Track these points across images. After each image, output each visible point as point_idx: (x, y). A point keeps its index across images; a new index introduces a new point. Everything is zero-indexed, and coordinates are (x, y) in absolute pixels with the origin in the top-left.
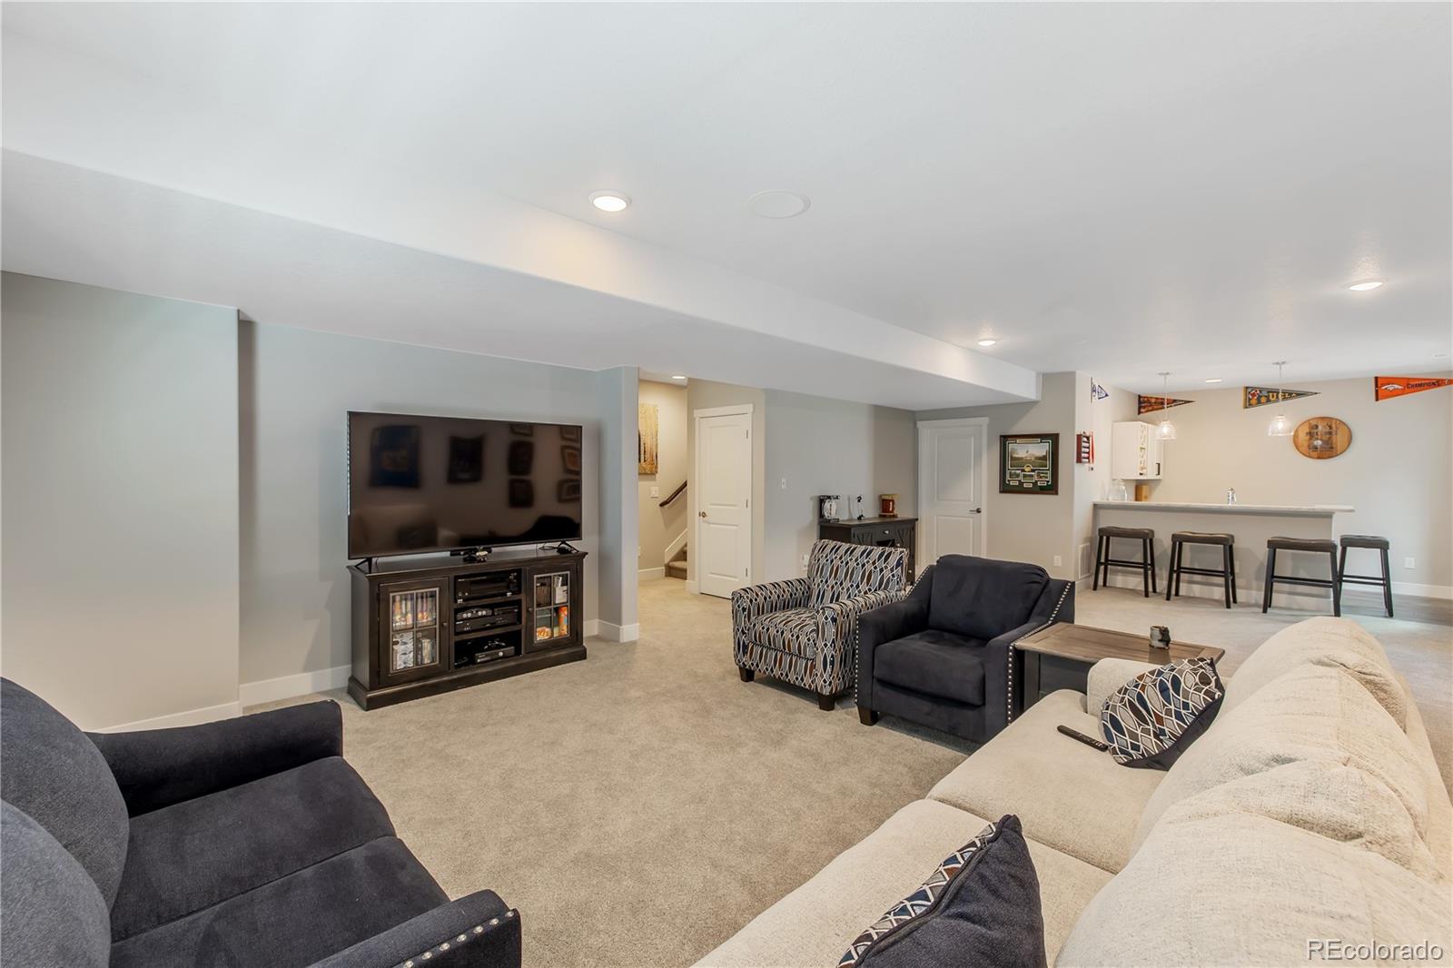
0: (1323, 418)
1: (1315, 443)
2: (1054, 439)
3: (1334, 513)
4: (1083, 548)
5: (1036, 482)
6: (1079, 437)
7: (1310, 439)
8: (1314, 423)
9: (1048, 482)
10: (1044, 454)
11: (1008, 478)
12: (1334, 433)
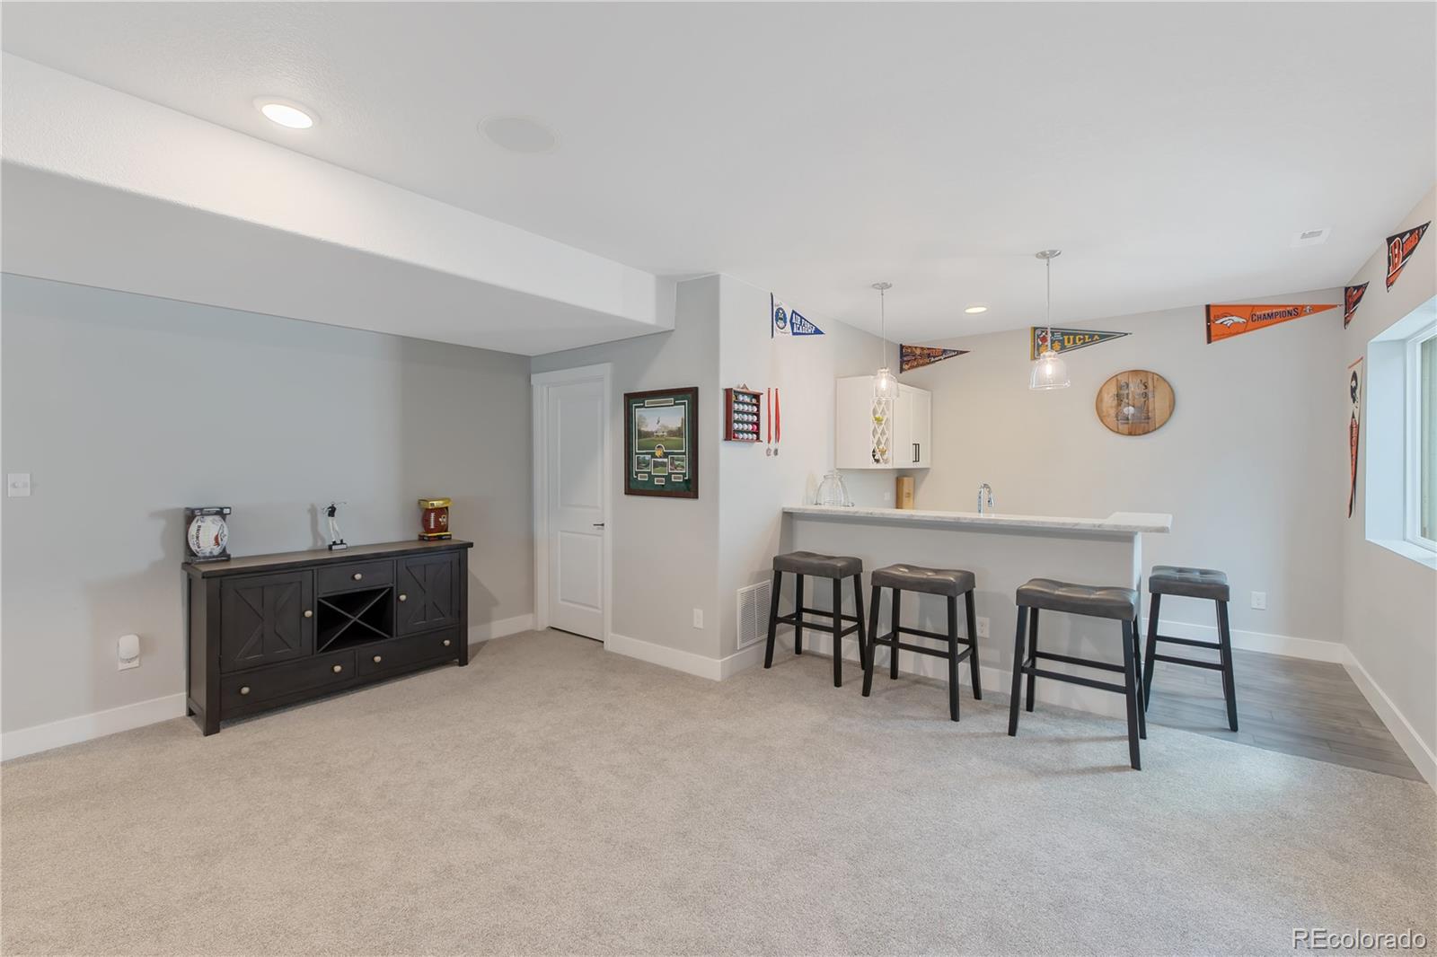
0: (1136, 372)
1: (1125, 410)
2: (689, 396)
3: (1136, 533)
4: (751, 593)
5: (670, 474)
6: (728, 392)
7: (1119, 405)
8: (1123, 380)
9: (684, 475)
10: (680, 425)
11: (635, 469)
12: (1150, 395)
